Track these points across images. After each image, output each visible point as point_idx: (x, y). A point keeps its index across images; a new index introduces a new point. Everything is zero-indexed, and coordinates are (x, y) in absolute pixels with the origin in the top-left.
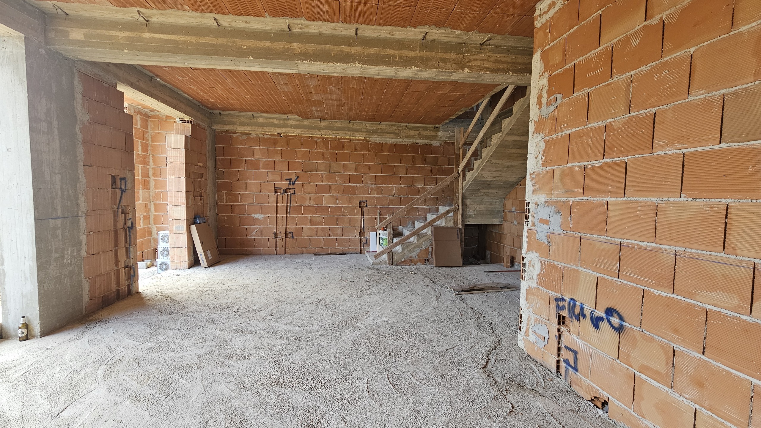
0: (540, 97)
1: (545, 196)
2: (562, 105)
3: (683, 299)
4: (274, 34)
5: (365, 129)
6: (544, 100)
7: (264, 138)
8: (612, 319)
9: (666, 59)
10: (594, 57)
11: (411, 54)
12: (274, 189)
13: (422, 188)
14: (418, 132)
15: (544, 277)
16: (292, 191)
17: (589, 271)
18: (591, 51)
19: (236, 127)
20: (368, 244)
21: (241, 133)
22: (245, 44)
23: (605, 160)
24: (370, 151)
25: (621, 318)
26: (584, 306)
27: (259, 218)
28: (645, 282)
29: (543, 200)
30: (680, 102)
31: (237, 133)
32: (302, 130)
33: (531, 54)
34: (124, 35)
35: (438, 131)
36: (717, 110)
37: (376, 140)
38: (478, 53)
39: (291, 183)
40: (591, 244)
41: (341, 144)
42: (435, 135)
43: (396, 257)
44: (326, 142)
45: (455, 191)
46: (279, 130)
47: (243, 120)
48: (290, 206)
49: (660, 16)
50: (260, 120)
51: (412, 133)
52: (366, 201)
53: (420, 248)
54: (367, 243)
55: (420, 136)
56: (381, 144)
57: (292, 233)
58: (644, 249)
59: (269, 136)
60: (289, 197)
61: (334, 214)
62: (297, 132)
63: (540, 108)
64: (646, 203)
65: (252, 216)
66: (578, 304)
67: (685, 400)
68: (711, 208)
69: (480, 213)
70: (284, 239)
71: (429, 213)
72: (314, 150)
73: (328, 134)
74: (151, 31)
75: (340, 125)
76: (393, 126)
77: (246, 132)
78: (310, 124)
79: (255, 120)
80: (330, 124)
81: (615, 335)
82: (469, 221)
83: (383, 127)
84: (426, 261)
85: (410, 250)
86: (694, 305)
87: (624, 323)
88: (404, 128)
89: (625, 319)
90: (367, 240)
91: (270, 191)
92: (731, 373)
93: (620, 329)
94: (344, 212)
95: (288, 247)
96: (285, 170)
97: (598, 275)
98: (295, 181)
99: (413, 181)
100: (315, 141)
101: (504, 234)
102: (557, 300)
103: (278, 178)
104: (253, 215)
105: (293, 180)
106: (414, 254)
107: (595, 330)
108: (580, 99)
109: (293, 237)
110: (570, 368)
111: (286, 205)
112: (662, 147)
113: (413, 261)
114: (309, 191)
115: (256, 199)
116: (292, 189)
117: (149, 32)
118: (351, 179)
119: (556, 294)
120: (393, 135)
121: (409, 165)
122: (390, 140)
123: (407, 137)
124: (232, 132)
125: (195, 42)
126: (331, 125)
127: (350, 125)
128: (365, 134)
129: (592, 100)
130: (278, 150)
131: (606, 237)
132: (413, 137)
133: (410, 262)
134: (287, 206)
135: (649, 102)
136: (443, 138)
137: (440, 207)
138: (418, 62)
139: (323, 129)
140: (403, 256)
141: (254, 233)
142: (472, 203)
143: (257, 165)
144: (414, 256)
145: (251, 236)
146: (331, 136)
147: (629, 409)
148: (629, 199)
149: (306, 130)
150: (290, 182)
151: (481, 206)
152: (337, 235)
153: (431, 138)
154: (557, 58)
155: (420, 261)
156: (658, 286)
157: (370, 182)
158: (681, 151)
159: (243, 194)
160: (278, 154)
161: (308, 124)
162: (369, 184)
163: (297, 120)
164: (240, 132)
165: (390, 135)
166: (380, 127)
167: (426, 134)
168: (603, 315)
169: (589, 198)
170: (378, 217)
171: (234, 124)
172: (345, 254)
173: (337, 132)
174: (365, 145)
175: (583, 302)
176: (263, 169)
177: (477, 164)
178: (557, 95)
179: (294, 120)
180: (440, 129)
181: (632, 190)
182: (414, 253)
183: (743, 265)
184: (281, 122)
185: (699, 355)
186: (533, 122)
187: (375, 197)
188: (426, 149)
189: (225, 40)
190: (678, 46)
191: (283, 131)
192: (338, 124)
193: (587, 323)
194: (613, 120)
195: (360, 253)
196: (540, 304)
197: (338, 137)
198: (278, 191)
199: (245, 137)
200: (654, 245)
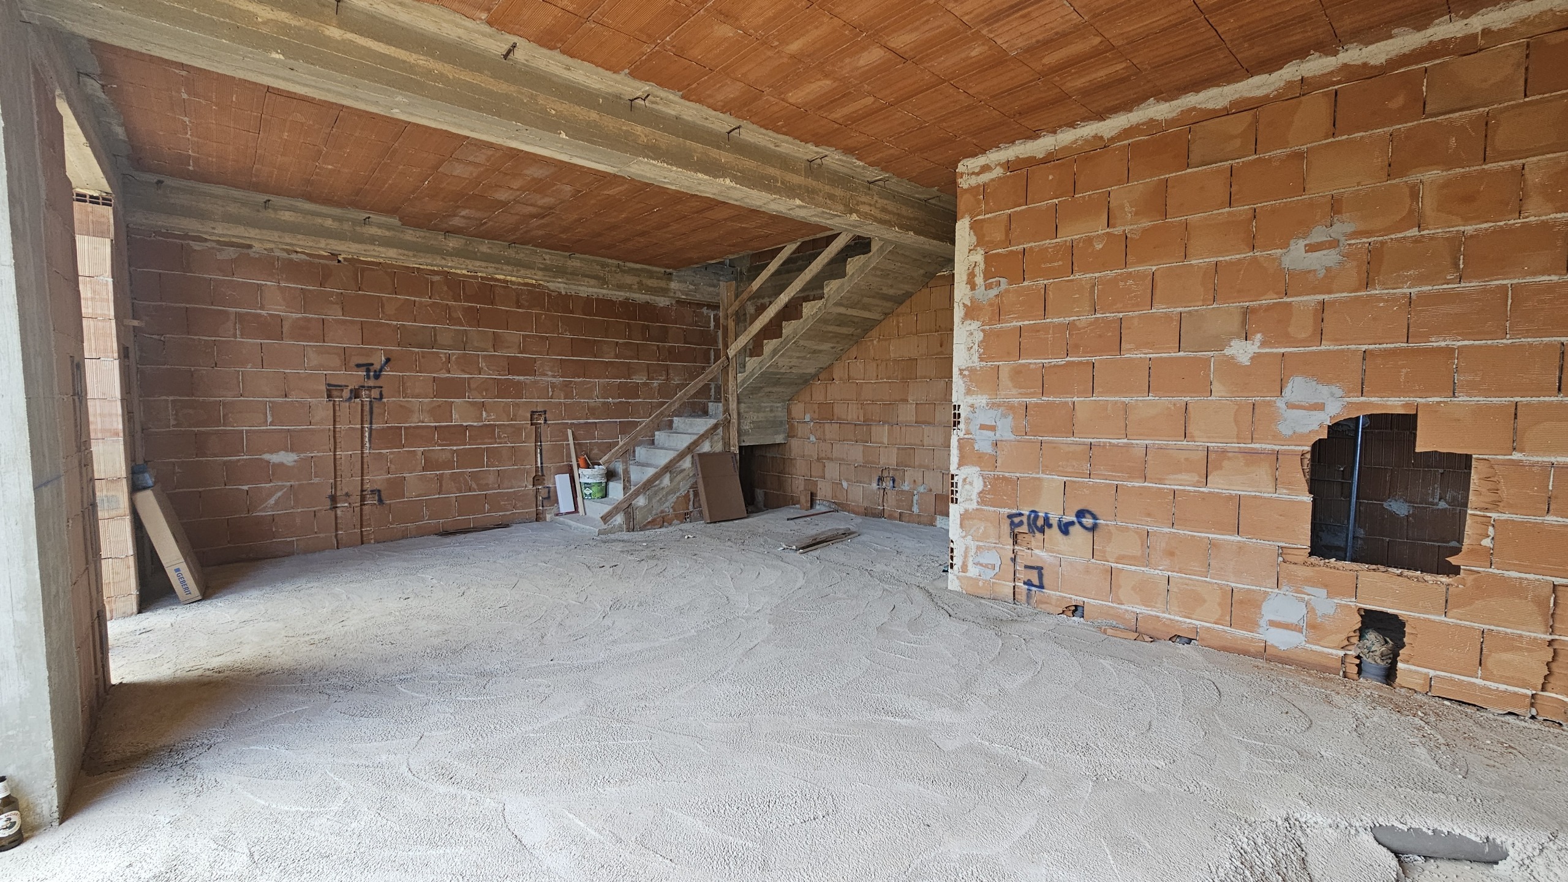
0: (971, 276)
1: (987, 396)
2: (1007, 291)
3: (1154, 485)
4: (604, 98)
5: (543, 263)
6: (979, 280)
7: (291, 260)
8: (1084, 520)
9: (1131, 270)
10: (1050, 248)
11: (796, 179)
12: (324, 388)
13: (645, 384)
14: (637, 279)
15: (989, 494)
16: (375, 393)
17: (1054, 477)
18: (1046, 240)
19: (213, 225)
20: (552, 498)
21: (218, 242)
22: (555, 107)
23: (1068, 359)
24: (548, 310)
25: (1094, 517)
26: (1049, 515)
27: (285, 462)
28: (1119, 476)
29: (984, 401)
30: (1145, 312)
31: (206, 240)
32: (400, 251)
33: (954, 219)
34: (273, 17)
35: (670, 280)
36: (1176, 323)
37: (559, 288)
38: (866, 194)
39: (372, 374)
40: (1055, 448)
41: (487, 291)
42: (666, 287)
43: (638, 516)
44: (454, 284)
45: (724, 390)
46: (337, 246)
47: (232, 209)
48: (371, 429)
49: (1123, 228)
50: (287, 216)
51: (629, 279)
52: (545, 412)
53: (675, 494)
54: (549, 497)
55: (642, 287)
56: (568, 297)
57: (379, 491)
58: (1117, 446)
59: (304, 257)
60: (367, 408)
61: (479, 441)
62: (389, 255)
63: (973, 288)
64: (1116, 402)
65: (261, 459)
66: (1041, 514)
67: (1159, 572)
68: (1175, 405)
69: (758, 426)
70: (357, 510)
71: (659, 430)
72: (426, 300)
73: (463, 266)
74: (342, 25)
75: (488, 251)
76: (594, 264)
77: (234, 240)
78: (419, 240)
79: (270, 214)
80: (466, 244)
81: (1089, 535)
82: (744, 441)
83: (575, 263)
84: (685, 517)
85: (661, 499)
86: (1164, 489)
87: (1098, 521)
88: (613, 269)
89: (1099, 517)
90: (549, 492)
91: (314, 394)
92: (1195, 536)
93: (1093, 529)
94: (499, 437)
95: (369, 525)
96: (352, 344)
97: (1065, 479)
98: (381, 371)
99: (629, 371)
100: (428, 279)
101: (791, 459)
102: (1010, 516)
103: (336, 361)
104: (266, 457)
105: (377, 367)
106: (667, 506)
107: (1064, 537)
108: (1033, 290)
109: (380, 500)
110: (1034, 589)
111: (359, 426)
112: (1129, 350)
113: (666, 519)
114: (417, 391)
115: (272, 416)
116: (375, 387)
117: (340, 28)
118: (515, 366)
119: (1009, 511)
120: (593, 282)
121: (621, 341)
122: (587, 289)
123: (620, 287)
124: (186, 236)
125: (451, 77)
126: (470, 248)
127: (511, 253)
128: (540, 273)
129: (1051, 295)
130: (332, 294)
131: (1072, 439)
132: (630, 288)
133: (662, 521)
134: (362, 428)
135: (1115, 307)
136: (679, 295)
137: (675, 418)
138: (803, 193)
139: (451, 255)
140: (650, 511)
141: (272, 501)
142: (747, 410)
143: (272, 328)
144: (667, 510)
145: (263, 510)
146: (464, 272)
147: (1106, 603)
148: (1098, 399)
149: (411, 253)
150: (368, 371)
151: (759, 414)
152: (486, 487)
153: (659, 292)
154: (999, 236)
155: (677, 517)
156: (1131, 478)
157: (550, 373)
158: (1148, 356)
159: (233, 403)
160: (332, 303)
161: (415, 239)
162: (550, 378)
163: (389, 228)
164: (214, 238)
165: (589, 280)
166: (570, 263)
167: (650, 285)
168: (1074, 519)
169: (1050, 399)
170: (571, 441)
171: (202, 216)
172: (507, 526)
173: (484, 264)
174: (536, 296)
175: (1046, 511)
176: (293, 338)
177: (770, 345)
178: (1001, 279)
179: (380, 226)
180: (674, 278)
181: (1101, 390)
182: (667, 504)
183: (1200, 449)
184: (347, 226)
185: (1169, 530)
186: (961, 305)
187: (560, 403)
188: (647, 311)
189: (512, 88)
190: (1141, 261)
191: (347, 249)
192: (484, 247)
193: (1054, 533)
194: (1077, 318)
195: (537, 521)
196: (985, 528)
197: (479, 274)
198: (335, 393)
199: (231, 253)
200: (1125, 441)
